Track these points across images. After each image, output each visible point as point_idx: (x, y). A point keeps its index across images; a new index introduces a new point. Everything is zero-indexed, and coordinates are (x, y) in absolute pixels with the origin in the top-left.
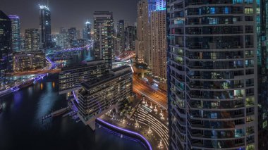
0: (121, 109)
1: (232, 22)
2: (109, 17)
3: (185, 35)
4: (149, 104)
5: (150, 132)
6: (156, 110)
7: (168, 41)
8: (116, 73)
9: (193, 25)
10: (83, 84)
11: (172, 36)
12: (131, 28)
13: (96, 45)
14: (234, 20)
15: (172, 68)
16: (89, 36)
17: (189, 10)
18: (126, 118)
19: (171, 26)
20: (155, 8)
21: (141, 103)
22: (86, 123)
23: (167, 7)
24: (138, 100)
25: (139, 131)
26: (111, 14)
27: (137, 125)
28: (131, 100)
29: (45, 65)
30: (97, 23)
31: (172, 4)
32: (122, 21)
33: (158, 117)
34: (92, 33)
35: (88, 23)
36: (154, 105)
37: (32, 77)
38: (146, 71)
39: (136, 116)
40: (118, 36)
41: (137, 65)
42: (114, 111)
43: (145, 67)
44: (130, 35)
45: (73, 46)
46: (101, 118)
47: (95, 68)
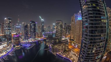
0: (64, 52)
1: (101, 25)
2: (61, 22)
3: (89, 29)
4: (73, 52)
5: (72, 58)
6: (75, 53)
7: (83, 31)
8: (63, 42)
9: (91, 25)
10: (52, 44)
11: (84, 29)
12: (69, 26)
13: (57, 32)
14: (102, 24)
15: (83, 41)
16: (54, 29)
17: (90, 20)
18: (65, 55)
19: (84, 26)
20: (78, 19)
21: (70, 51)
22: (53, 54)
23: (82, 19)
24: (70, 50)
25: (69, 58)
26: (62, 21)
27: (68, 57)
28: (67, 50)
29: (42, 36)
30: (57, 24)
31: (84, 18)
32: (65, 24)
33: (75, 55)
34: (55, 28)
35: (54, 24)
36: (75, 52)
37: (40, 39)
38: (74, 42)
39: (68, 55)
40: (64, 29)
41: (70, 39)
42: (62, 52)
43: (73, 40)
44: (68, 28)
45: (49, 32)
46: (58, 53)
47: (56, 39)
